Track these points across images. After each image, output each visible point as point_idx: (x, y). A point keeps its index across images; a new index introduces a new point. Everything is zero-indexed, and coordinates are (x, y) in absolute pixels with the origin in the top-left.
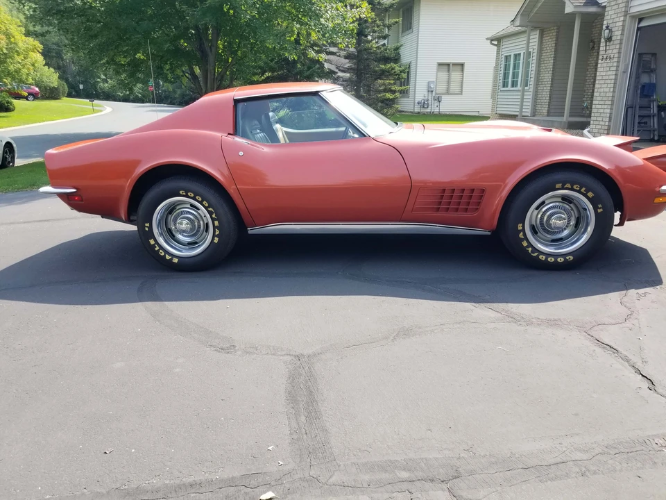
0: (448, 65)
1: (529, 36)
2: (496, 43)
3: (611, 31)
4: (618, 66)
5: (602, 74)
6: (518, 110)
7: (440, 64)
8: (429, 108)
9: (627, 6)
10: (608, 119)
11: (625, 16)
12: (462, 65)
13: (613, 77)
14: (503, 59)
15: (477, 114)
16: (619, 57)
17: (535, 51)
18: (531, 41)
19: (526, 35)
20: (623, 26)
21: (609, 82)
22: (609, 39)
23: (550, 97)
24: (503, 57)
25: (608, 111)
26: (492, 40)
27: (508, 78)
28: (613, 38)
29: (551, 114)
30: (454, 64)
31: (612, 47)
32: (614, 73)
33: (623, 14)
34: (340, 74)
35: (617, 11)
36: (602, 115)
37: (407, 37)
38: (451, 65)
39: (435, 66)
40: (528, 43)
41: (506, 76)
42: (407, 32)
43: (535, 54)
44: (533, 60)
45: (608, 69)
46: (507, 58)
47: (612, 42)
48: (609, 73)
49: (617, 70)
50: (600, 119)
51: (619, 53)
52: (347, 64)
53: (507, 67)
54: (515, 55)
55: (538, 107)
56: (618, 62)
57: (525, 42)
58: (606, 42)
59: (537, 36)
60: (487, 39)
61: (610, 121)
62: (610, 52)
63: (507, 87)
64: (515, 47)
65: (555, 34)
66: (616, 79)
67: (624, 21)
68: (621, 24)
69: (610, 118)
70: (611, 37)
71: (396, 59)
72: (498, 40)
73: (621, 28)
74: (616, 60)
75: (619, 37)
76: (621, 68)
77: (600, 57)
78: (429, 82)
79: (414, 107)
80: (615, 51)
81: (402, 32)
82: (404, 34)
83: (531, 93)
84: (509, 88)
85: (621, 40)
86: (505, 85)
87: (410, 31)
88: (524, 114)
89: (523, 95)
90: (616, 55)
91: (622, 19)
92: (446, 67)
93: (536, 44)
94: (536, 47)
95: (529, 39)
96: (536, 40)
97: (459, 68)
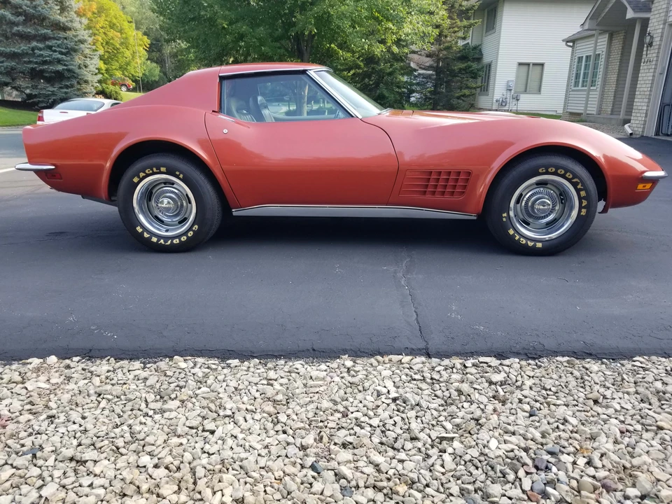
0: (528, 64)
1: (597, 39)
2: (571, 44)
3: (652, 37)
4: (655, 69)
5: (643, 75)
6: (583, 108)
7: (520, 64)
8: (507, 106)
9: (666, 16)
10: (644, 115)
11: (664, 24)
12: (542, 65)
13: (651, 78)
14: (576, 60)
15: (554, 113)
16: (657, 61)
17: (604, 53)
18: (598, 44)
19: (594, 39)
20: (662, 33)
21: (647, 82)
22: (650, 44)
23: (614, 97)
24: (576, 58)
25: (645, 108)
26: (568, 42)
27: (579, 78)
28: (654, 44)
29: (615, 113)
30: (535, 64)
31: (652, 52)
32: (652, 74)
33: (662, 22)
34: (421, 71)
35: (659, 19)
36: (641, 111)
37: (489, 37)
38: (531, 65)
39: (515, 66)
40: (596, 46)
41: (577, 76)
42: (490, 32)
43: (604, 56)
44: (602, 62)
45: (647, 71)
46: (580, 59)
47: (652, 48)
48: (648, 74)
49: (654, 72)
50: (638, 115)
51: (658, 57)
52: (428, 62)
53: (579, 68)
54: (587, 57)
55: (604, 107)
56: (656, 65)
57: (593, 45)
58: (647, 47)
59: (606, 39)
60: (563, 41)
61: (646, 117)
62: (650, 56)
63: (578, 86)
64: (585, 49)
65: (622, 37)
66: (653, 80)
67: (663, 29)
68: (660, 31)
69: (646, 114)
70: (652, 43)
71: (479, 59)
72: (572, 41)
73: (660, 35)
74: (654, 63)
75: (658, 43)
76: (658, 71)
77: (643, 61)
78: (508, 81)
79: (492, 105)
80: (654, 55)
81: (486, 32)
82: (488, 34)
83: (598, 93)
84: (580, 88)
85: (660, 45)
86: (576, 84)
87: (494, 31)
88: (588, 112)
89: (588, 94)
90: (655, 59)
91: (661, 26)
92: (526, 67)
93: (605, 46)
94: (605, 50)
95: (596, 42)
96: (606, 43)
97: (539, 68)
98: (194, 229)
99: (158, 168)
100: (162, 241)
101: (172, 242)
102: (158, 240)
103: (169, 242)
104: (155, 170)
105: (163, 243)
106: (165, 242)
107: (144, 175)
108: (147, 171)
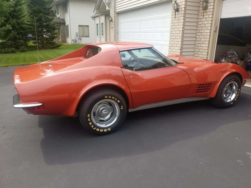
0: (82, 26)
1: (100, 17)
2: (94, 19)
4: (115, 31)
7: (79, 26)
8: (77, 42)
9: (115, 9)
11: (115, 13)
12: (88, 26)
13: (114, 35)
17: (104, 23)
18: (101, 19)
24: (96, 24)
26: (92, 18)
30: (85, 26)
31: (112, 24)
32: (114, 33)
37: (66, 15)
38: (84, 26)
41: (97, 31)
42: (66, 13)
43: (104, 24)
44: (104, 26)
45: (112, 32)
47: (112, 22)
53: (97, 28)
59: (104, 17)
60: (91, 17)
62: (112, 26)
64: (98, 21)
70: (112, 20)
77: (110, 27)
78: (76, 32)
79: (71, 42)
83: (104, 38)
84: (99, 36)
86: (97, 34)
89: (100, 39)
92: (82, 27)
93: (104, 20)
94: (104, 21)
95: (100, 19)
96: (104, 19)
97: (87, 27)
98: (108, 129)
99: (117, 100)
100: (92, 126)
101: (96, 129)
102: (92, 125)
103: (95, 128)
104: (116, 99)
105: (92, 127)
106: (94, 127)
107: (111, 98)
108: (113, 98)
